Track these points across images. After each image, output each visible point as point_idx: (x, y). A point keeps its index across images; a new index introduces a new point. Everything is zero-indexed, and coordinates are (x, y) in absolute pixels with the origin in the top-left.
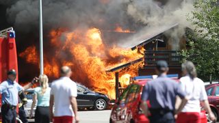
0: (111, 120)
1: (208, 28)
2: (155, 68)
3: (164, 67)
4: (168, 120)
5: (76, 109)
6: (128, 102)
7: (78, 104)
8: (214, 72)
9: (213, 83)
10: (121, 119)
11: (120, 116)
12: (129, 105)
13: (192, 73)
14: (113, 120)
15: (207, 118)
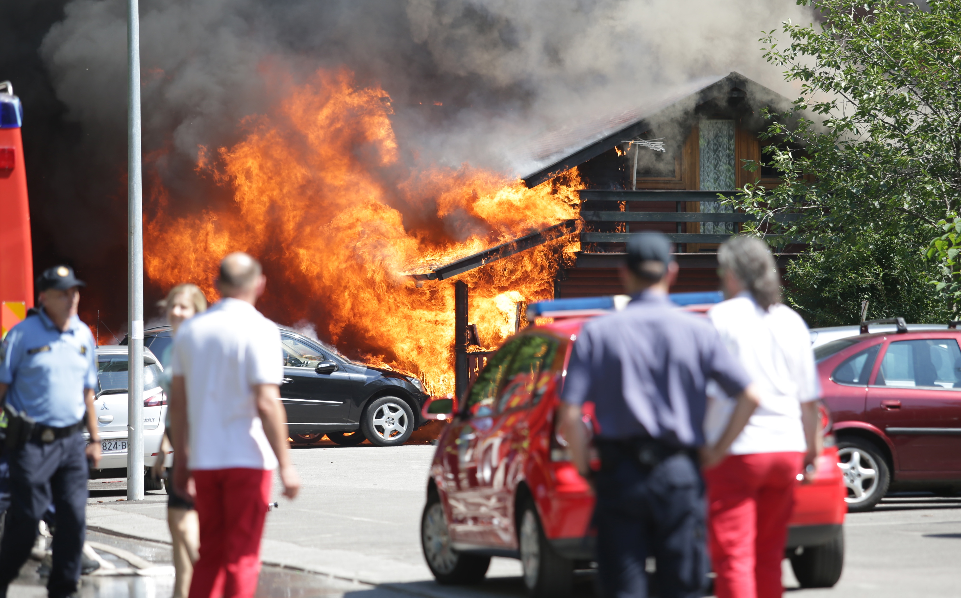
0: (432, 485)
1: (857, 94)
2: (620, 266)
3: (657, 258)
4: (672, 488)
5: (284, 440)
6: (510, 411)
7: (290, 417)
8: (880, 285)
9: (873, 330)
10: (474, 483)
11: (472, 472)
12: (511, 421)
13: (759, 284)
14: (442, 485)
15: (847, 481)
